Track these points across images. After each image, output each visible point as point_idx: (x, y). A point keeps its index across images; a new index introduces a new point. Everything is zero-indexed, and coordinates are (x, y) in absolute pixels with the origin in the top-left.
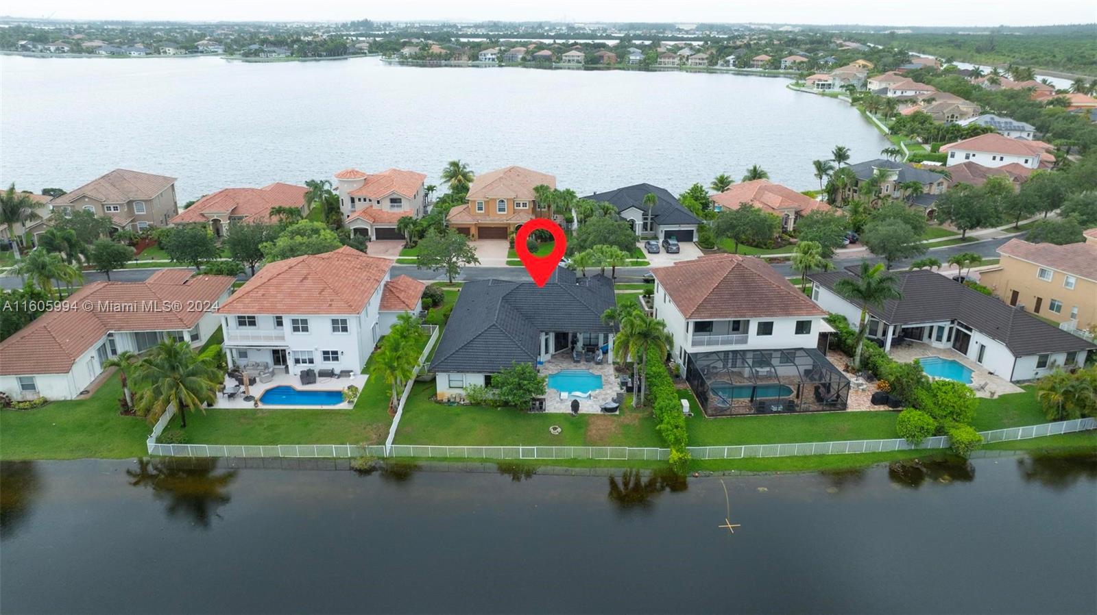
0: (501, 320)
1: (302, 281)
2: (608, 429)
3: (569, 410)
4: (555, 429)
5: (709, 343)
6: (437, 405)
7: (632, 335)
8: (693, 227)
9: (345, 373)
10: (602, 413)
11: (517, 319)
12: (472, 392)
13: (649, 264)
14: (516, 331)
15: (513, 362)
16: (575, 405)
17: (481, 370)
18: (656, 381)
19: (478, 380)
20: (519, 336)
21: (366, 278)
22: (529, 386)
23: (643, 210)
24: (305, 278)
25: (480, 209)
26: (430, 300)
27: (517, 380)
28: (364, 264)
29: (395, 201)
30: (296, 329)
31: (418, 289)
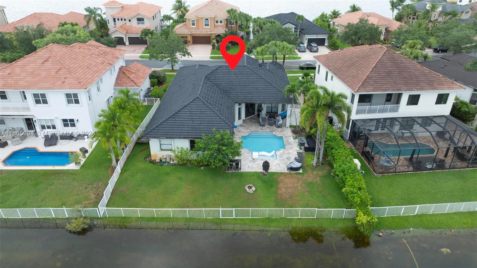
0: (204, 93)
1: (43, 63)
2: (296, 187)
3: (261, 170)
4: (250, 188)
5: (370, 112)
6: (151, 165)
7: (317, 106)
8: (325, 36)
9: (81, 137)
10: (288, 172)
11: (216, 93)
12: (180, 154)
13: (300, 58)
14: (216, 103)
15: (214, 129)
16: (266, 165)
17: (187, 136)
18: (333, 144)
19: (185, 144)
20: (218, 107)
21: (101, 62)
22: (227, 151)
23: (295, 25)
24: (47, 61)
25: (193, 24)
26: (156, 80)
27: (216, 146)
28: (102, 52)
29: (140, 20)
30: (38, 102)
31: (146, 72)
